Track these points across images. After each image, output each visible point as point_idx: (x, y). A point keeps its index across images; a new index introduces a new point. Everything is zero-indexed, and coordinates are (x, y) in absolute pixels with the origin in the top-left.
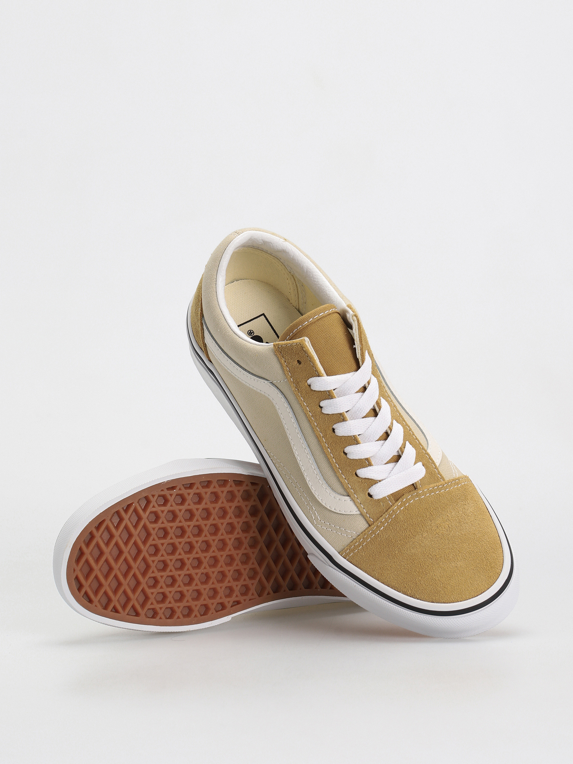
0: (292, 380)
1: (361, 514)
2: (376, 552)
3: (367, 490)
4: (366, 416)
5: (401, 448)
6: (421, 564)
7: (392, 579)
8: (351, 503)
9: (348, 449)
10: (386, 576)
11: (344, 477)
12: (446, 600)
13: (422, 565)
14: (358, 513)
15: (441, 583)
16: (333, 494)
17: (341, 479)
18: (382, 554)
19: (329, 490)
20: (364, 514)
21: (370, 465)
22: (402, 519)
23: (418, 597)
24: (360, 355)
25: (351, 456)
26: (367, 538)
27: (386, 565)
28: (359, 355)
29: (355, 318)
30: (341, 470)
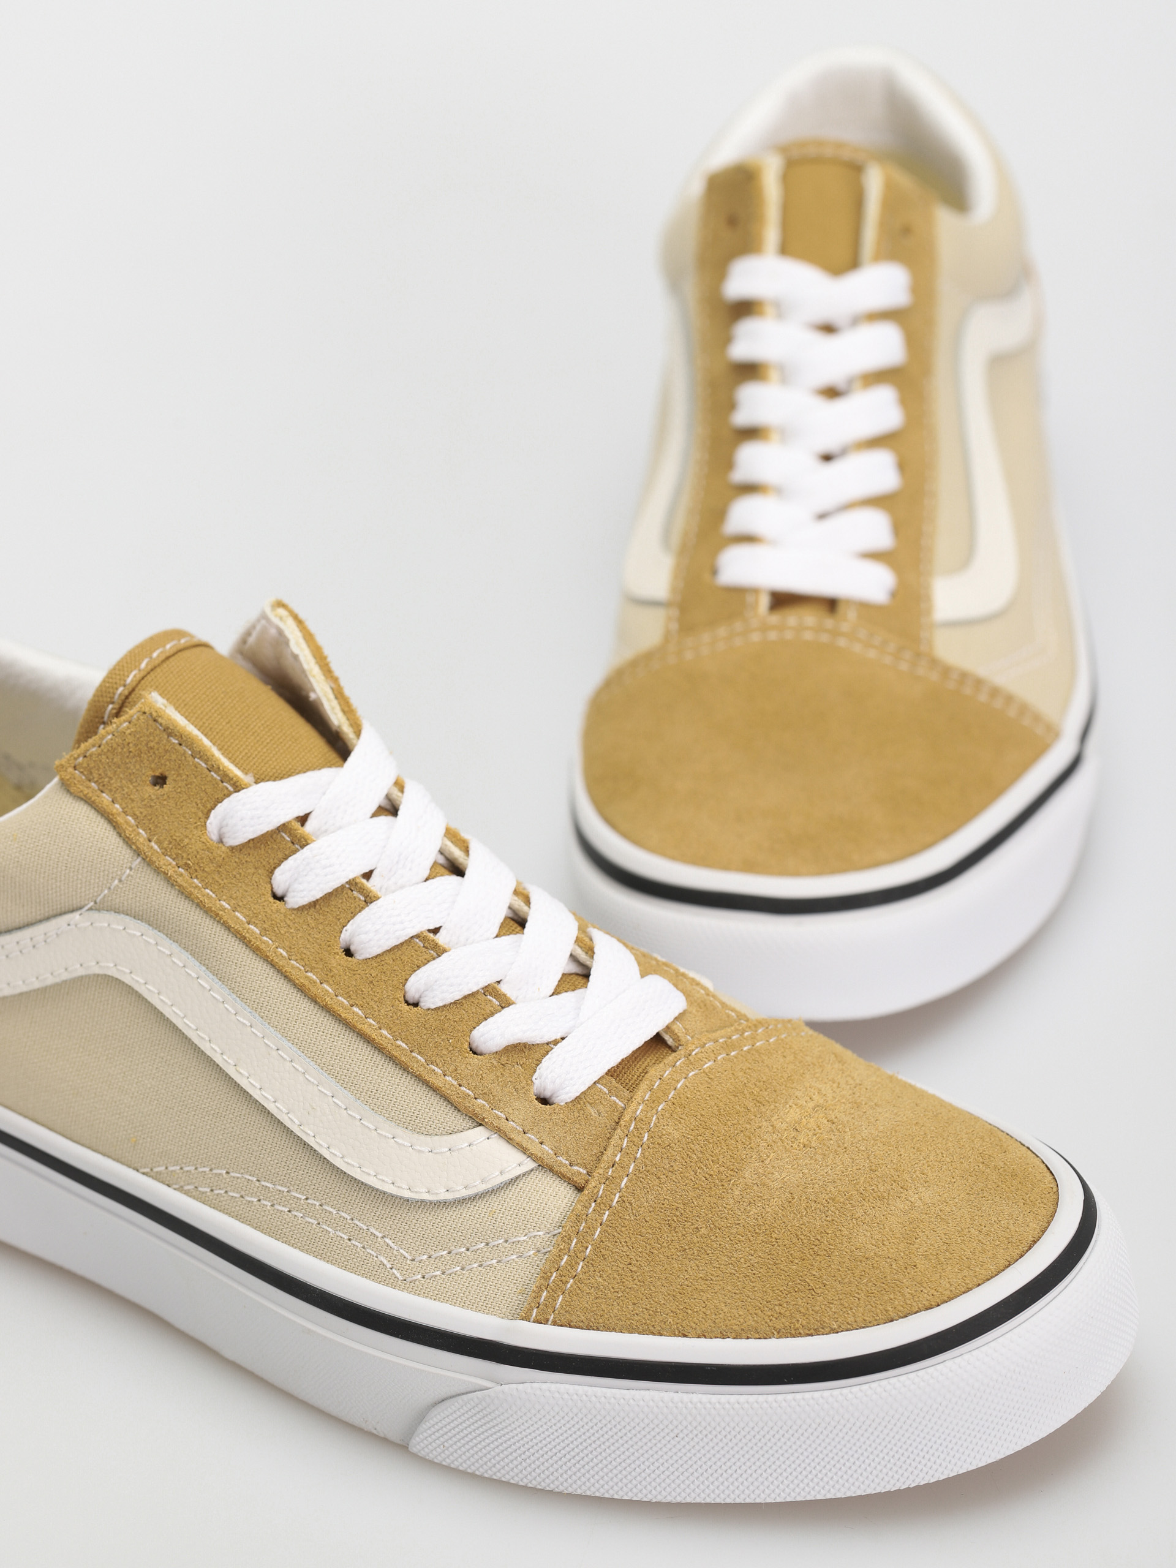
0: (156, 847)
1: (543, 1166)
2: (639, 1259)
3: (530, 1082)
4: (429, 875)
5: (578, 941)
6: (799, 1233)
7: (726, 1310)
8: (498, 1145)
9: (416, 984)
10: (704, 1310)
11: (437, 1069)
12: (929, 1298)
13: (803, 1237)
14: (530, 1165)
15: (888, 1260)
16: (423, 1143)
17: (433, 1080)
18: (661, 1256)
19: (405, 1138)
20: (550, 1162)
21: (505, 1003)
22: (677, 1134)
23: (835, 1326)
24: (340, 715)
25: (431, 1001)
26: (590, 1230)
27: (686, 1283)
28: (336, 714)
29: (281, 611)
30: (419, 1053)
